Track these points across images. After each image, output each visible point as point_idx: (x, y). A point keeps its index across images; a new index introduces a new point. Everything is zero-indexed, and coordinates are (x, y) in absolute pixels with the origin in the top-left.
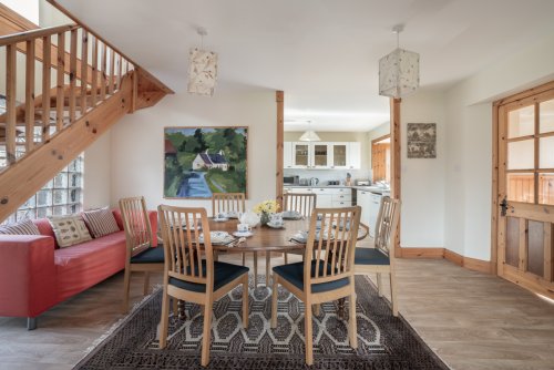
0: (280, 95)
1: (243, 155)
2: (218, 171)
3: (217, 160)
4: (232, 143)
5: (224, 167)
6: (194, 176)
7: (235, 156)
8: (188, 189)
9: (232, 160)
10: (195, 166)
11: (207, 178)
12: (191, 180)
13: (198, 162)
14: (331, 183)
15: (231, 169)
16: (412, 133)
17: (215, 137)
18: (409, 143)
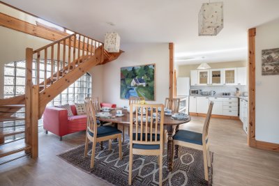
0: (171, 45)
1: (152, 78)
2: (141, 86)
3: (141, 81)
4: (148, 73)
5: (144, 84)
6: (131, 89)
7: (149, 79)
8: (129, 95)
9: (148, 81)
10: (132, 85)
11: (137, 90)
12: (131, 91)
13: (133, 83)
14: (223, 94)
15: (147, 85)
16: (266, 57)
17: (140, 70)
18: (263, 65)
